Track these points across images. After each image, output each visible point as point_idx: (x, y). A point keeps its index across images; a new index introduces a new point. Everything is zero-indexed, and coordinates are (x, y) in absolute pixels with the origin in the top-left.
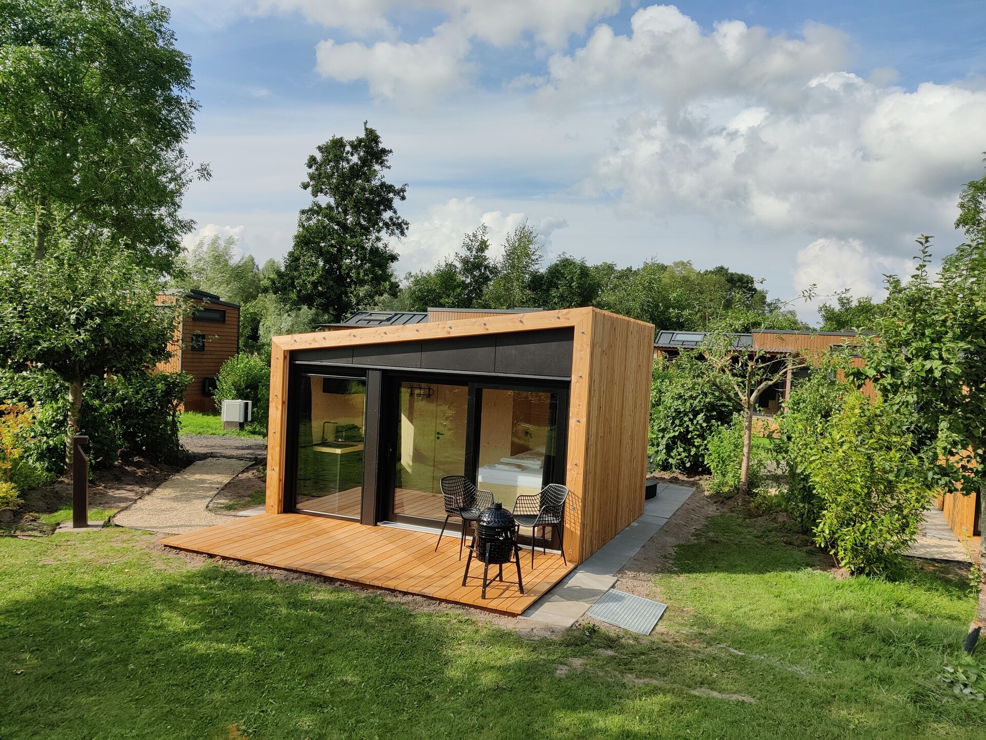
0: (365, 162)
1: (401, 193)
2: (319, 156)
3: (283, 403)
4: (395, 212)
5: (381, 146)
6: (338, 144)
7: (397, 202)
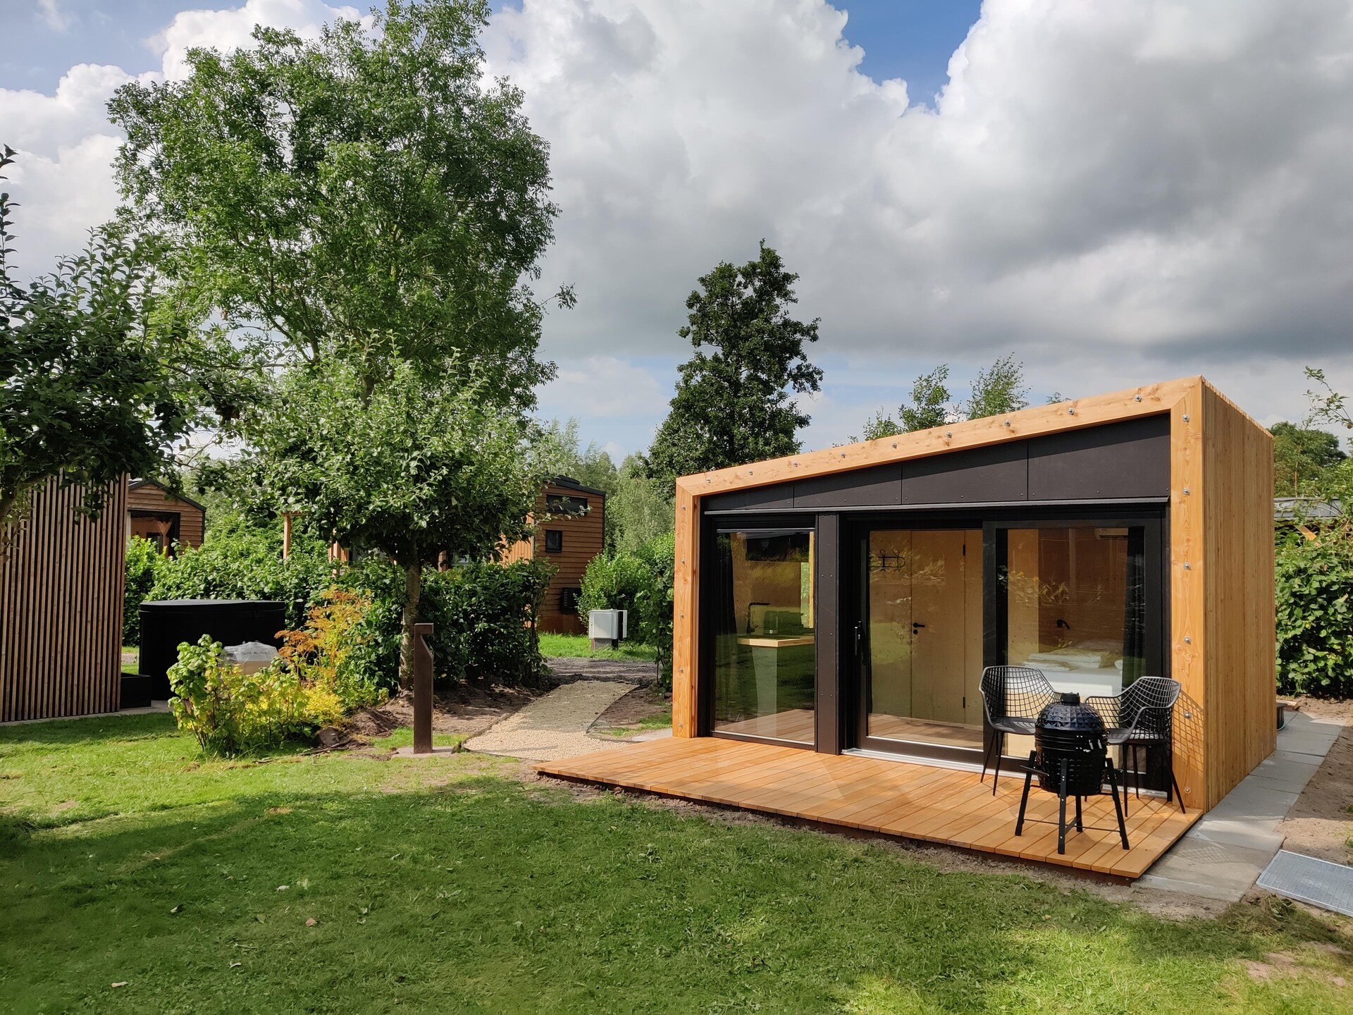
0: (761, 293)
1: (811, 332)
2: (703, 293)
3: (694, 572)
4: (804, 358)
5: (782, 270)
6: (726, 273)
7: (806, 345)
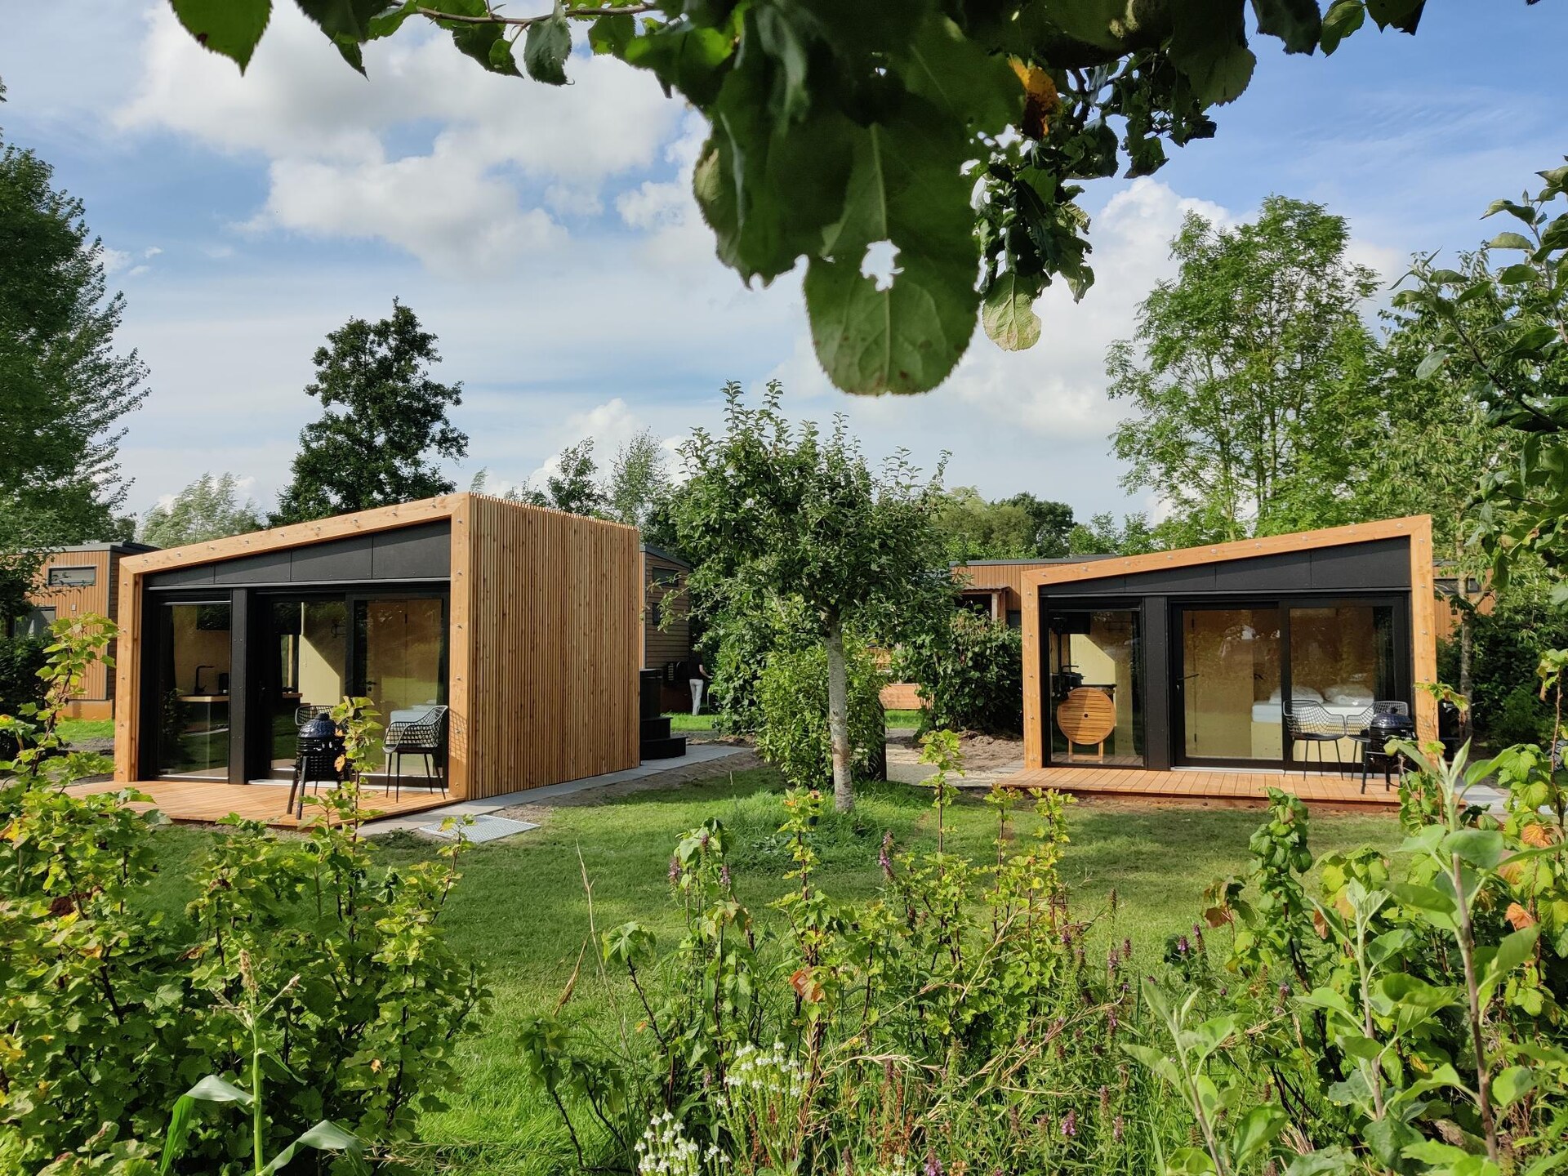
1: (453, 394)
2: (330, 347)
4: (447, 423)
5: (419, 330)
6: (358, 331)
7: (449, 409)
